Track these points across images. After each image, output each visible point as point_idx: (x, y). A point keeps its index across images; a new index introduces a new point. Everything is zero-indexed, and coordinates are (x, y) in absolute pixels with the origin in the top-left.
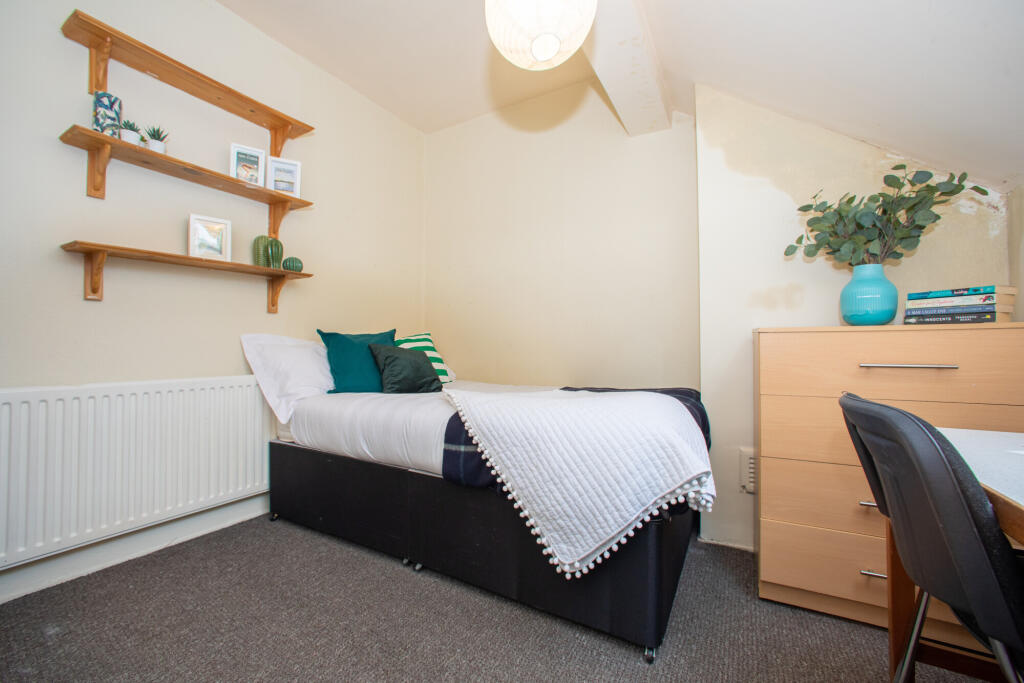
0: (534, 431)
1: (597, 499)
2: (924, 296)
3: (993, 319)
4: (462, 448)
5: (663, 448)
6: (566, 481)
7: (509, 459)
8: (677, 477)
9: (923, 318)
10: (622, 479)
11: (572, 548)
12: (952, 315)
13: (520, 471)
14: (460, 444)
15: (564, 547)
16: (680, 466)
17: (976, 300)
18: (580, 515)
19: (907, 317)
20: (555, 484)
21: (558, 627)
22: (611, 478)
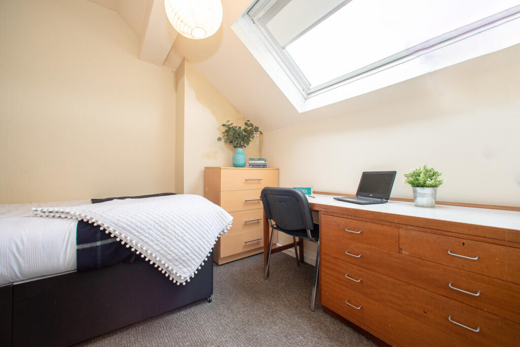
0: (161, 219)
1: (200, 241)
2: (253, 160)
3: (266, 167)
4: (99, 243)
5: (218, 214)
6: (185, 238)
7: (148, 238)
8: (225, 223)
9: (254, 166)
10: (208, 229)
11: (189, 269)
12: (259, 165)
13: (157, 242)
14: (96, 241)
15: (185, 270)
16: (225, 218)
17: (263, 162)
18: (193, 251)
19: (250, 165)
20: (180, 241)
21: (168, 318)
22: (204, 230)
